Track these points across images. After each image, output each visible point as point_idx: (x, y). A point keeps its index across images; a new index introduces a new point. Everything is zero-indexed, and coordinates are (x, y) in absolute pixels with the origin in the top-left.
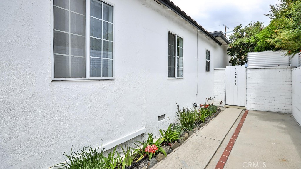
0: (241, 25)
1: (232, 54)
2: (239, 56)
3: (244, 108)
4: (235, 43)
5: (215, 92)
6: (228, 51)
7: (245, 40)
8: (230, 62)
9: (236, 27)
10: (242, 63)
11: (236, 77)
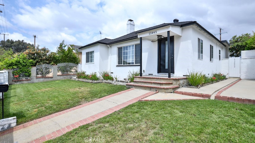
0: (236, 35)
1: (232, 51)
2: (236, 52)
3: (240, 78)
4: (234, 45)
5: (222, 71)
6: (229, 49)
7: (240, 44)
8: (230, 56)
9: (233, 36)
10: (237, 56)
11: (235, 63)
